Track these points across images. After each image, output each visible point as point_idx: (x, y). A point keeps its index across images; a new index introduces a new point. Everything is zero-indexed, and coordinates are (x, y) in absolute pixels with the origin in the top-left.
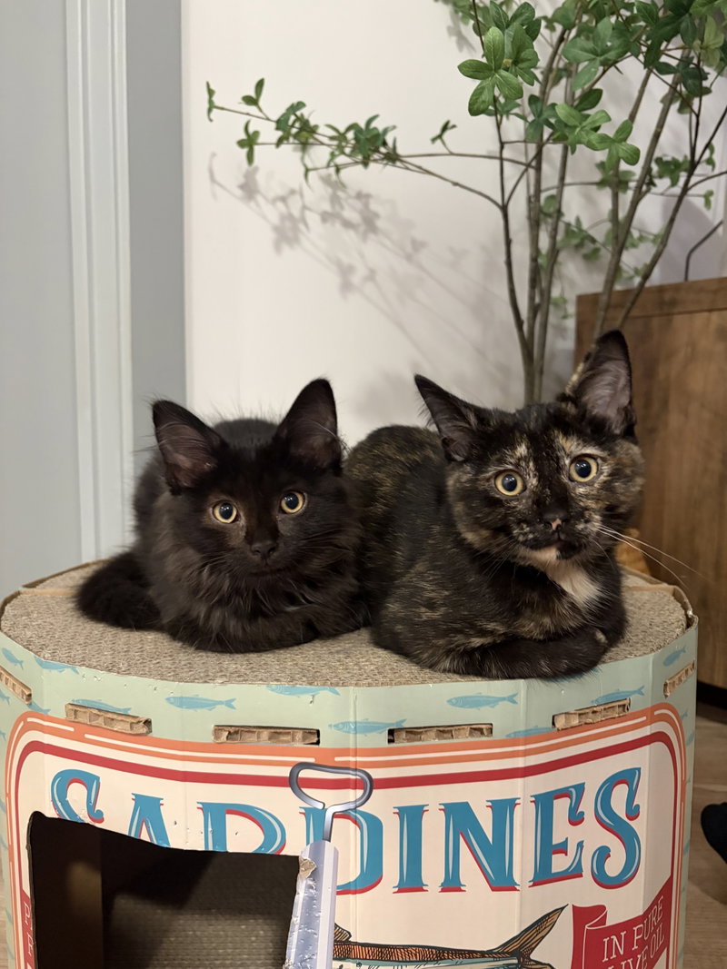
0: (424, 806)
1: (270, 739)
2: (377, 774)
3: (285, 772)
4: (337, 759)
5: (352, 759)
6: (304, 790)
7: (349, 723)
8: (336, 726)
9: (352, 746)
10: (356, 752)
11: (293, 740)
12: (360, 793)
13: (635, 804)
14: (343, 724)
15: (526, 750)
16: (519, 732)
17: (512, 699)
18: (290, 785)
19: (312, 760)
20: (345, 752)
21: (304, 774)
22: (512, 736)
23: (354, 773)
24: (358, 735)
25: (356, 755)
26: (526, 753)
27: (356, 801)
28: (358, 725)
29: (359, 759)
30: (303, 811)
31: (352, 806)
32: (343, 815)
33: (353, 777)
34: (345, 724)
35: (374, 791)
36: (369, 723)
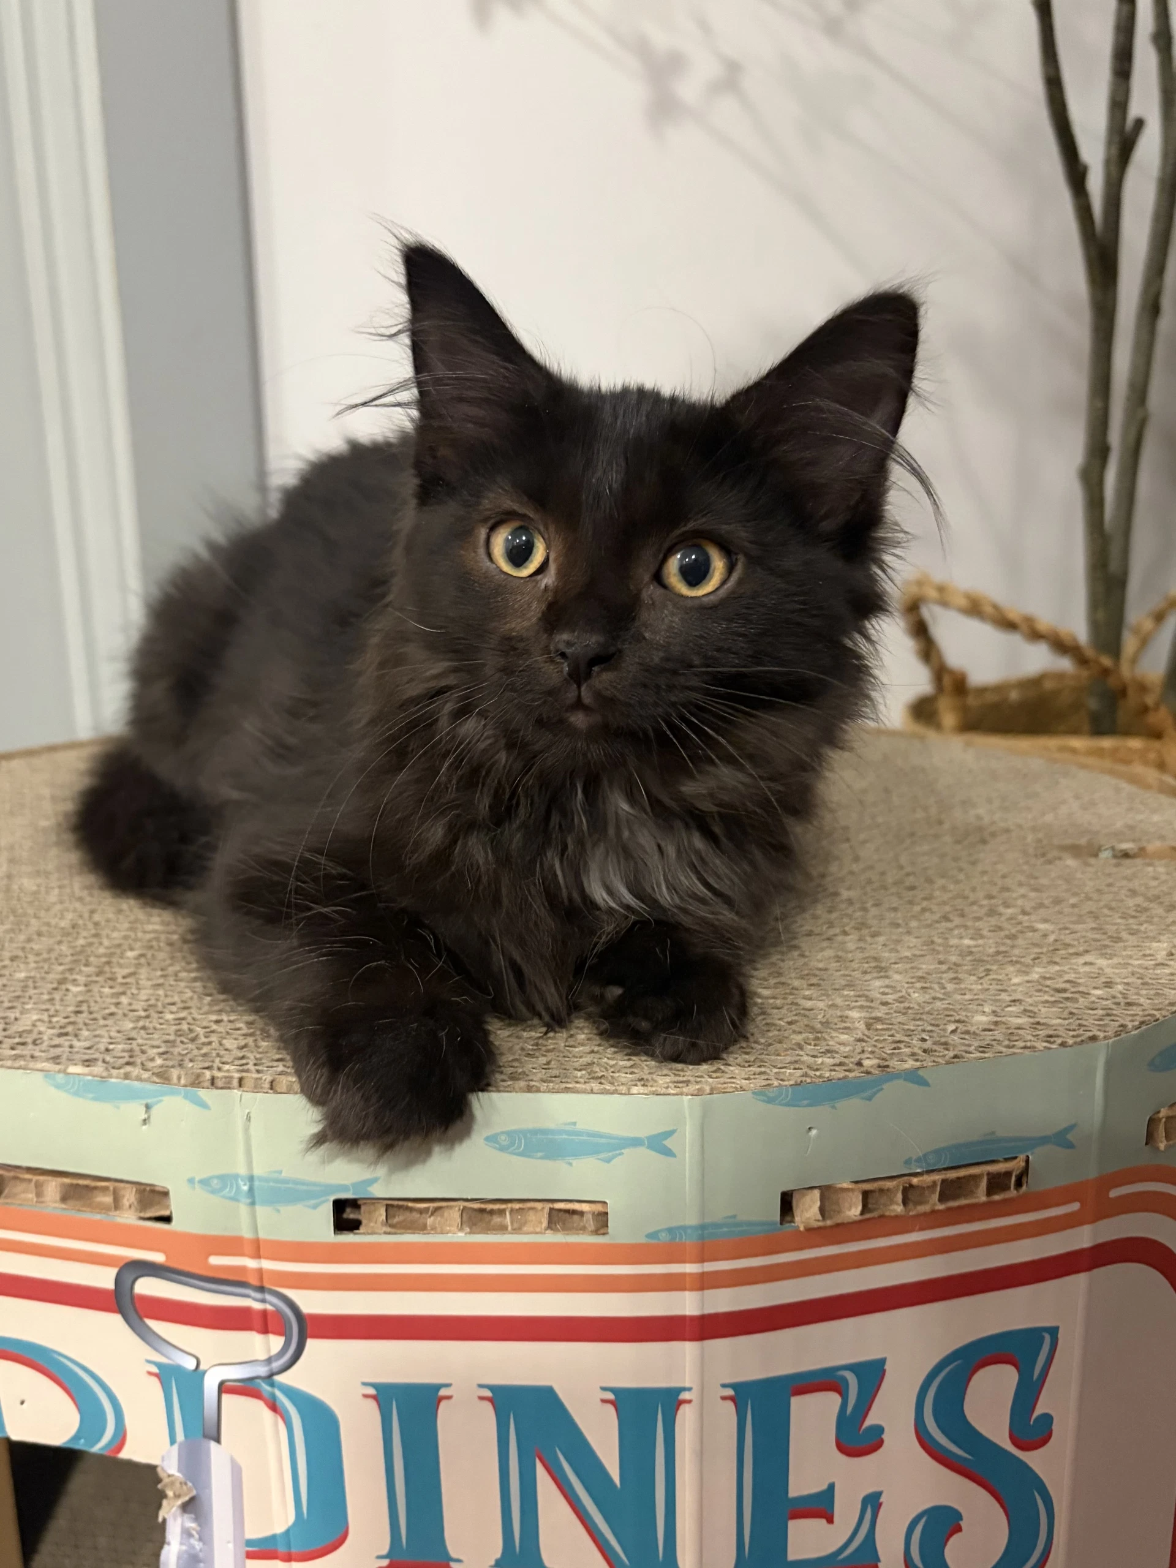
0: (438, 1387)
1: (64, 1199)
2: (312, 1302)
3: (104, 1279)
4: (215, 1260)
5: (251, 1263)
6: (152, 1324)
7: (236, 1177)
8: (204, 1182)
9: (247, 1234)
10: (257, 1249)
11: (117, 1205)
12: (276, 1343)
13: (1038, 1411)
14: (222, 1178)
15: (702, 1275)
16: (684, 1228)
17: (659, 1144)
18: (119, 1309)
19: (158, 1257)
20: (231, 1245)
21: (147, 1286)
22: (664, 1237)
23: (258, 1296)
24: (259, 1209)
25: (257, 1256)
26: (704, 1283)
27: (269, 1361)
28: (256, 1183)
29: (267, 1265)
30: (155, 1370)
31: (262, 1371)
32: (246, 1389)
33: (257, 1306)
34: (227, 1179)
35: (311, 1343)
36: (286, 1181)
